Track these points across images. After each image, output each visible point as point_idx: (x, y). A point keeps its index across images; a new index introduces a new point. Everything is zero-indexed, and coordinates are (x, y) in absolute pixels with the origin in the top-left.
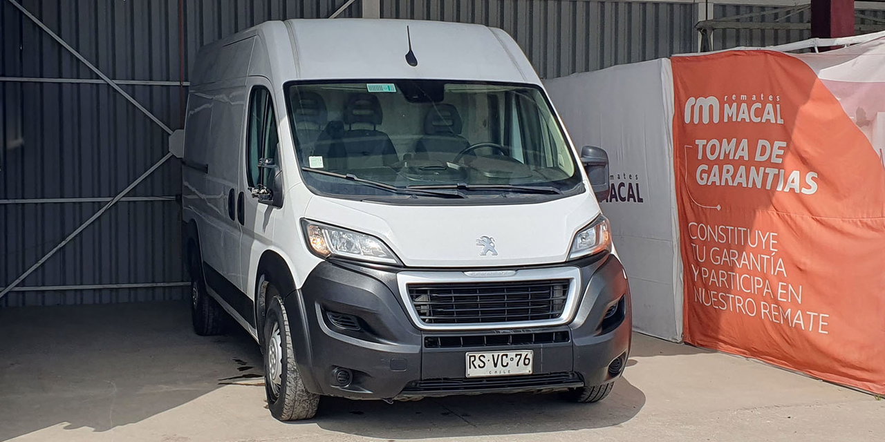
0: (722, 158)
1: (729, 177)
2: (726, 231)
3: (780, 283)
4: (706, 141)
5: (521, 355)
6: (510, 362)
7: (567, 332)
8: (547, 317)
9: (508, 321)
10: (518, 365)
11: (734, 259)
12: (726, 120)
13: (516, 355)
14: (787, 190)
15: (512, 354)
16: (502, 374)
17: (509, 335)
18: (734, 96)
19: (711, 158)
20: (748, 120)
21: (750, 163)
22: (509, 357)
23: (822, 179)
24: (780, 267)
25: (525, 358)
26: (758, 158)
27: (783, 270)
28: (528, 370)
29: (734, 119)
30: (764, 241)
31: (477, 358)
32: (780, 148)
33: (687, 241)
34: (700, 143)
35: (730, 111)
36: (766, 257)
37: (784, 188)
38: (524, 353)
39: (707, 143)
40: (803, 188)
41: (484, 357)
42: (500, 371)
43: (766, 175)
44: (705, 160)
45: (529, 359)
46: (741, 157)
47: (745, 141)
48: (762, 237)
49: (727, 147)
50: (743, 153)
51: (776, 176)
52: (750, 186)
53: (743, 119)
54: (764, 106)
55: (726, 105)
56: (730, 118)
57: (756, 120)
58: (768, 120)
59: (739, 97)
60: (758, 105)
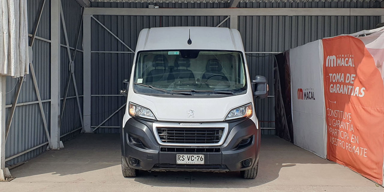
0: (336, 81)
1: (338, 89)
2: (337, 112)
3: (353, 135)
5: (199, 156)
6: (195, 159)
7: (220, 148)
8: (213, 142)
9: (196, 143)
10: (198, 160)
11: (339, 124)
12: (338, 66)
13: (197, 156)
14: (354, 95)
15: (195, 156)
16: (191, 163)
17: (195, 148)
19: (334, 81)
21: (344, 84)
22: (194, 157)
23: (366, 90)
24: (352, 128)
25: (201, 158)
26: (347, 82)
27: (353, 129)
28: (202, 163)
29: (340, 65)
30: (347, 116)
31: (181, 157)
32: (353, 77)
33: (327, 116)
34: (331, 75)
35: (339, 61)
36: (348, 123)
37: (353, 94)
38: (200, 156)
39: (333, 75)
40: (359, 95)
41: (184, 156)
42: (190, 162)
43: (348, 88)
44: (332, 83)
45: (203, 158)
46: (342, 81)
47: (343, 74)
48: (347, 115)
49: (337, 77)
50: (342, 79)
51: (352, 89)
52: (344, 93)
53: (343, 65)
54: (349, 59)
55: (338, 59)
56: (339, 64)
57: (346, 65)
58: (350, 65)
59: (341, 56)
60: (347, 59)
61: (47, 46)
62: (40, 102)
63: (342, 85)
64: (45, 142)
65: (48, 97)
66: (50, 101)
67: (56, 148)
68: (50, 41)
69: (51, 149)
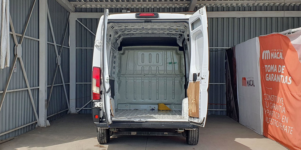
0: (271, 71)
1: (272, 78)
2: (273, 97)
3: (283, 116)
4: (267, 65)
11: (274, 107)
12: (271, 58)
14: (285, 83)
18: (273, 50)
19: (269, 71)
20: (276, 58)
21: (277, 73)
23: (292, 79)
24: (284, 110)
26: (279, 72)
30: (280, 101)
32: (283, 68)
33: (264, 100)
34: (266, 66)
35: (272, 55)
36: (280, 106)
37: (284, 82)
39: (268, 66)
40: (288, 82)
43: (280, 77)
44: (267, 72)
46: (275, 71)
47: (276, 65)
48: (280, 99)
49: (272, 68)
50: (276, 70)
51: (283, 78)
52: (277, 81)
53: (275, 58)
54: (280, 53)
55: (271, 53)
56: (272, 57)
57: (278, 58)
58: (281, 58)
59: (274, 50)
60: (278, 53)
61: (36, 43)
62: (29, 89)
63: (276, 75)
64: (34, 121)
65: (37, 85)
66: (39, 88)
67: (44, 126)
68: (38, 40)
69: (39, 127)
